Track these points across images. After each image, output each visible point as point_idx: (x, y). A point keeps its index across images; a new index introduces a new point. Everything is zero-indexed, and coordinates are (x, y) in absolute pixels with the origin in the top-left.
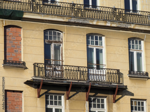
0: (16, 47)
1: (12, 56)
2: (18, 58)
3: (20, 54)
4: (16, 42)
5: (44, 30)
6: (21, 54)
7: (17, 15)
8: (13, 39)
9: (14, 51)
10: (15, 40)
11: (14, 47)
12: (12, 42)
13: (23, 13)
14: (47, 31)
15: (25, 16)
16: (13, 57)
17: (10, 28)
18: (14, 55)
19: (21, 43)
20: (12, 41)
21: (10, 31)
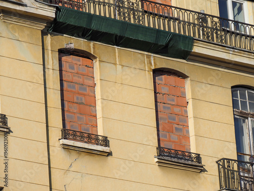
0: (177, 119)
1: (172, 140)
2: (184, 146)
3: (187, 138)
4: (177, 110)
5: (232, 87)
6: (189, 138)
7: (182, 47)
8: (169, 102)
9: (174, 129)
10: (174, 103)
11: (174, 119)
12: (169, 108)
13: (193, 42)
14: (236, 89)
15: (198, 49)
16: (174, 142)
17: (163, 77)
18: (174, 137)
19: (186, 112)
20: (169, 106)
21: (163, 82)
